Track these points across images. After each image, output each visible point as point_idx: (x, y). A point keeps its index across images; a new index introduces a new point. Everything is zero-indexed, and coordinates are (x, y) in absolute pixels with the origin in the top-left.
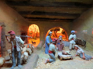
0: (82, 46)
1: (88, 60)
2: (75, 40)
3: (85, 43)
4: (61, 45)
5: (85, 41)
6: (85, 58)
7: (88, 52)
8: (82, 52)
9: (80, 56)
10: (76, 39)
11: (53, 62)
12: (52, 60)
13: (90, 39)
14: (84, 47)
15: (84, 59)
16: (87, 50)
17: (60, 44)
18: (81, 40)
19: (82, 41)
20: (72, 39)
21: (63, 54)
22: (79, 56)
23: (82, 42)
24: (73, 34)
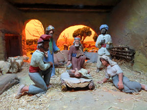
0: (127, 60)
1: (131, 93)
2: (108, 46)
3: (133, 56)
4: (78, 58)
5: (133, 50)
6: (123, 88)
7: (138, 74)
8: (118, 72)
9: (114, 82)
10: (110, 44)
11: (38, 95)
12: (38, 89)
13: (144, 44)
14: (130, 64)
15: (121, 90)
16: (137, 70)
17: (77, 56)
18: (123, 49)
19: (127, 49)
20: (102, 44)
21: (72, 76)
22: (111, 82)
23: (126, 52)
24: (104, 34)
